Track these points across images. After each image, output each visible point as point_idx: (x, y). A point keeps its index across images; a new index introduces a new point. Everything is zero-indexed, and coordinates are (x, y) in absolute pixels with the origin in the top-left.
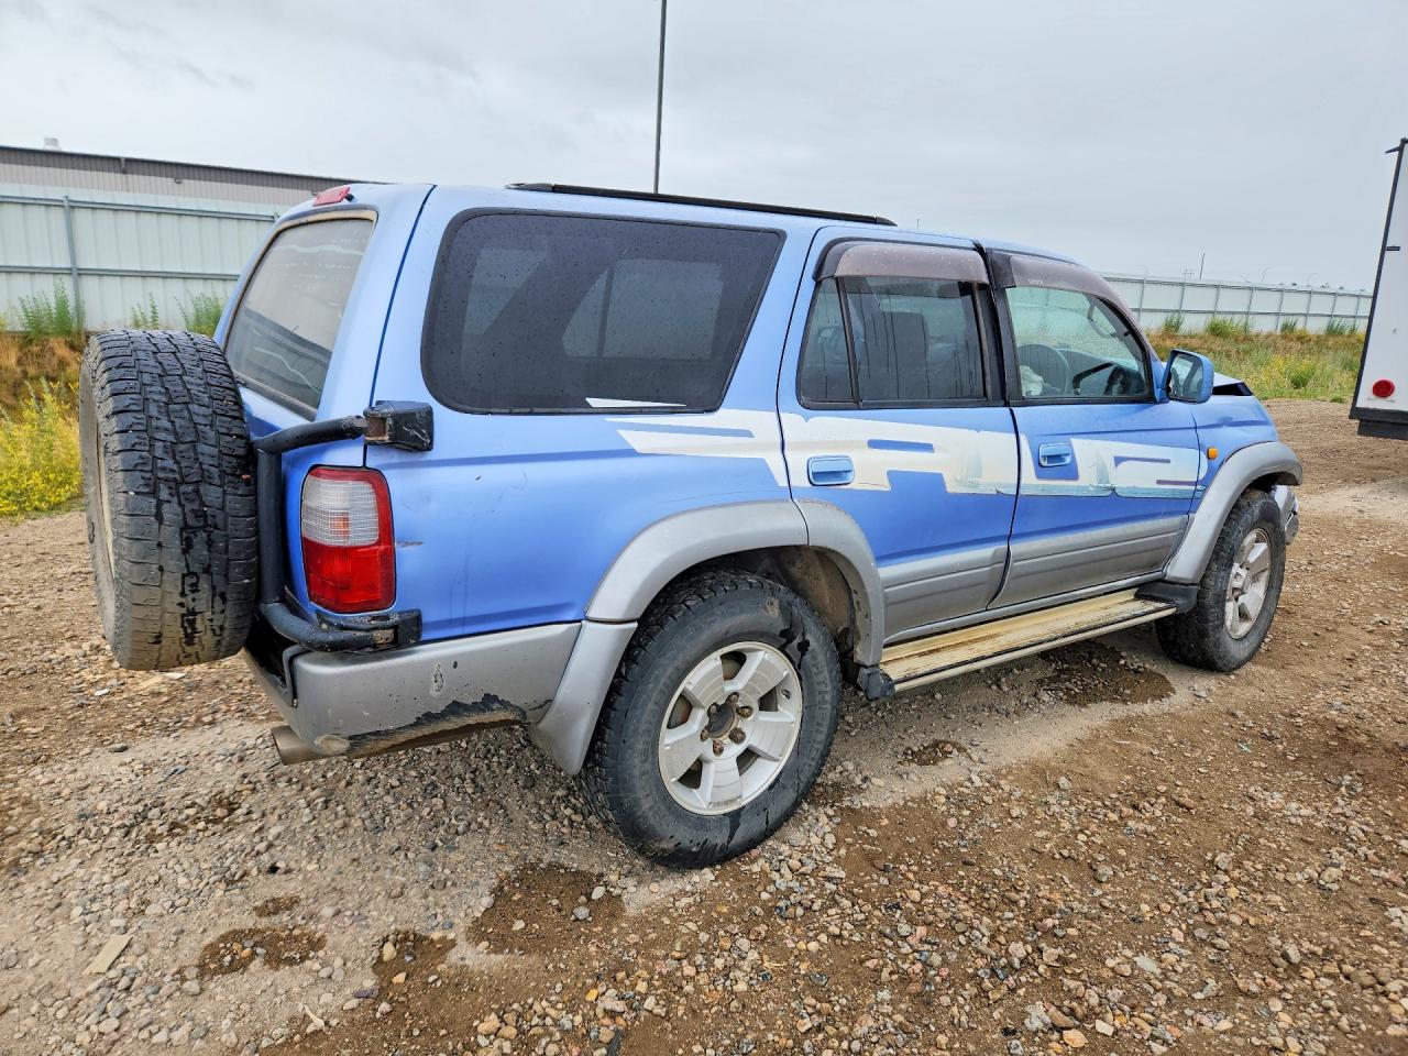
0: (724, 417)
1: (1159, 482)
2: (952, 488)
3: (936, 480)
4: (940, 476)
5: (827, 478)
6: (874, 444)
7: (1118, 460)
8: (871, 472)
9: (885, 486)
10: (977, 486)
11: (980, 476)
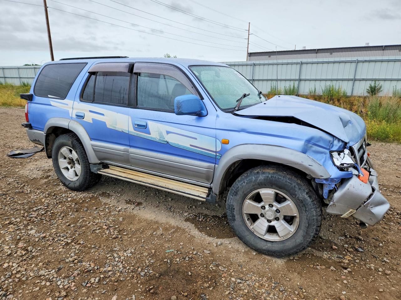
0: (65, 101)
1: (191, 145)
2: (108, 126)
3: (104, 123)
4: (105, 123)
5: (80, 117)
6: (91, 111)
7: (168, 133)
8: (89, 118)
9: (91, 122)
10: (116, 128)
11: (116, 125)
